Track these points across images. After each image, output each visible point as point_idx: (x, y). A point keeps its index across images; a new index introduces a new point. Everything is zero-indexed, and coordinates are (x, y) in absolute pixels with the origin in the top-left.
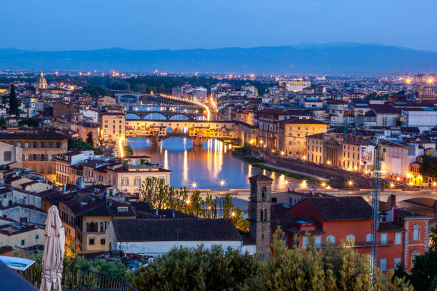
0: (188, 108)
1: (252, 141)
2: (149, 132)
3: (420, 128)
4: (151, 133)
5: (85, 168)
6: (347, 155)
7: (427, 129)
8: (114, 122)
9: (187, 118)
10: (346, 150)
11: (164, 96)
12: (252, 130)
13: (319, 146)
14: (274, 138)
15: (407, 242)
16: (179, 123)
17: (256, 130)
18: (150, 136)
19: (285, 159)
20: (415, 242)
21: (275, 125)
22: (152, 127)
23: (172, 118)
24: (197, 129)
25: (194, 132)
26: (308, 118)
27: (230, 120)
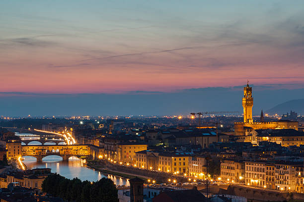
1: (100, 157)
2: (35, 152)
4: (37, 153)
5: (8, 177)
6: (162, 163)
8: (15, 147)
10: (161, 160)
12: (100, 150)
13: (144, 158)
14: (114, 154)
16: (49, 147)
17: (103, 150)
18: (36, 155)
19: (122, 167)
21: (115, 146)
22: (37, 149)
24: (65, 150)
25: (63, 152)
26: (135, 141)
27: (83, 144)
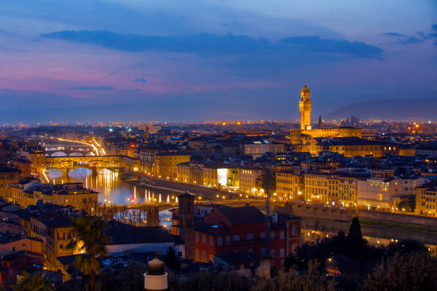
0: (82, 148)
1: (136, 169)
3: (253, 156)
5: (35, 192)
6: (207, 176)
7: (259, 156)
9: (81, 155)
10: (207, 173)
11: (60, 139)
12: (135, 161)
13: (186, 171)
14: (152, 166)
15: (288, 237)
17: (138, 162)
18: (62, 168)
20: (294, 237)
21: (153, 157)
22: (63, 161)
23: (70, 155)
24: (95, 162)
26: (175, 151)
